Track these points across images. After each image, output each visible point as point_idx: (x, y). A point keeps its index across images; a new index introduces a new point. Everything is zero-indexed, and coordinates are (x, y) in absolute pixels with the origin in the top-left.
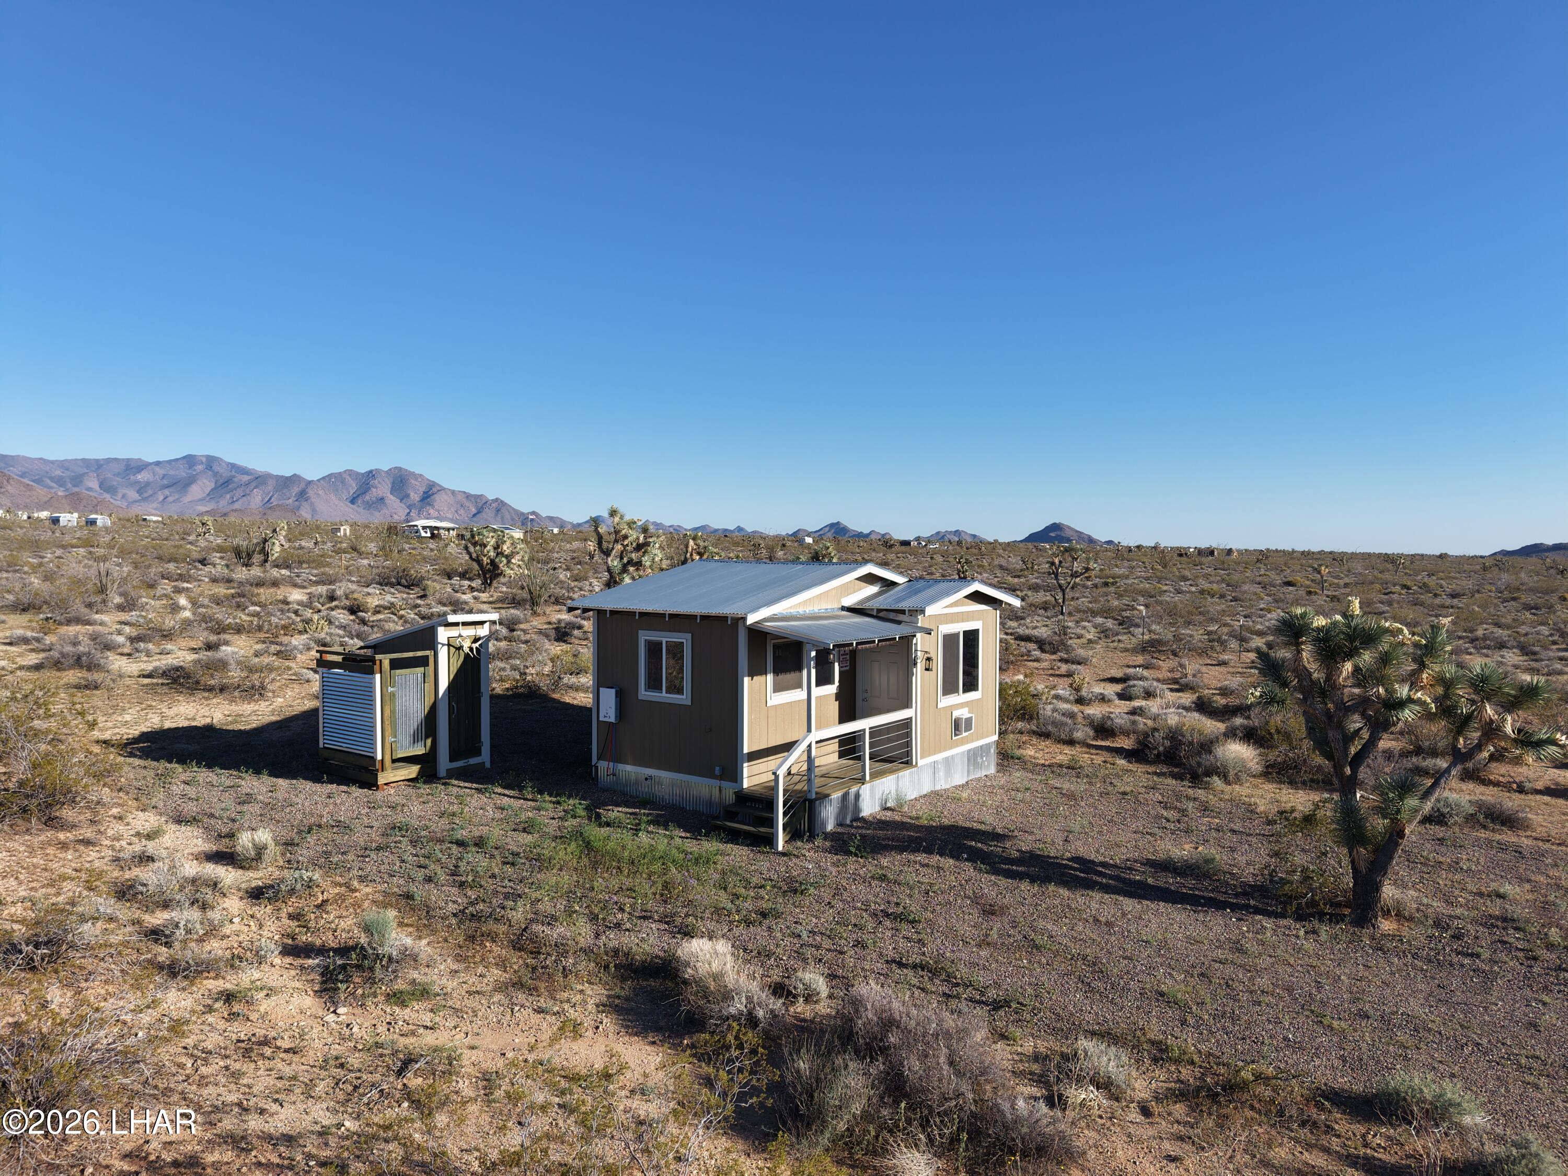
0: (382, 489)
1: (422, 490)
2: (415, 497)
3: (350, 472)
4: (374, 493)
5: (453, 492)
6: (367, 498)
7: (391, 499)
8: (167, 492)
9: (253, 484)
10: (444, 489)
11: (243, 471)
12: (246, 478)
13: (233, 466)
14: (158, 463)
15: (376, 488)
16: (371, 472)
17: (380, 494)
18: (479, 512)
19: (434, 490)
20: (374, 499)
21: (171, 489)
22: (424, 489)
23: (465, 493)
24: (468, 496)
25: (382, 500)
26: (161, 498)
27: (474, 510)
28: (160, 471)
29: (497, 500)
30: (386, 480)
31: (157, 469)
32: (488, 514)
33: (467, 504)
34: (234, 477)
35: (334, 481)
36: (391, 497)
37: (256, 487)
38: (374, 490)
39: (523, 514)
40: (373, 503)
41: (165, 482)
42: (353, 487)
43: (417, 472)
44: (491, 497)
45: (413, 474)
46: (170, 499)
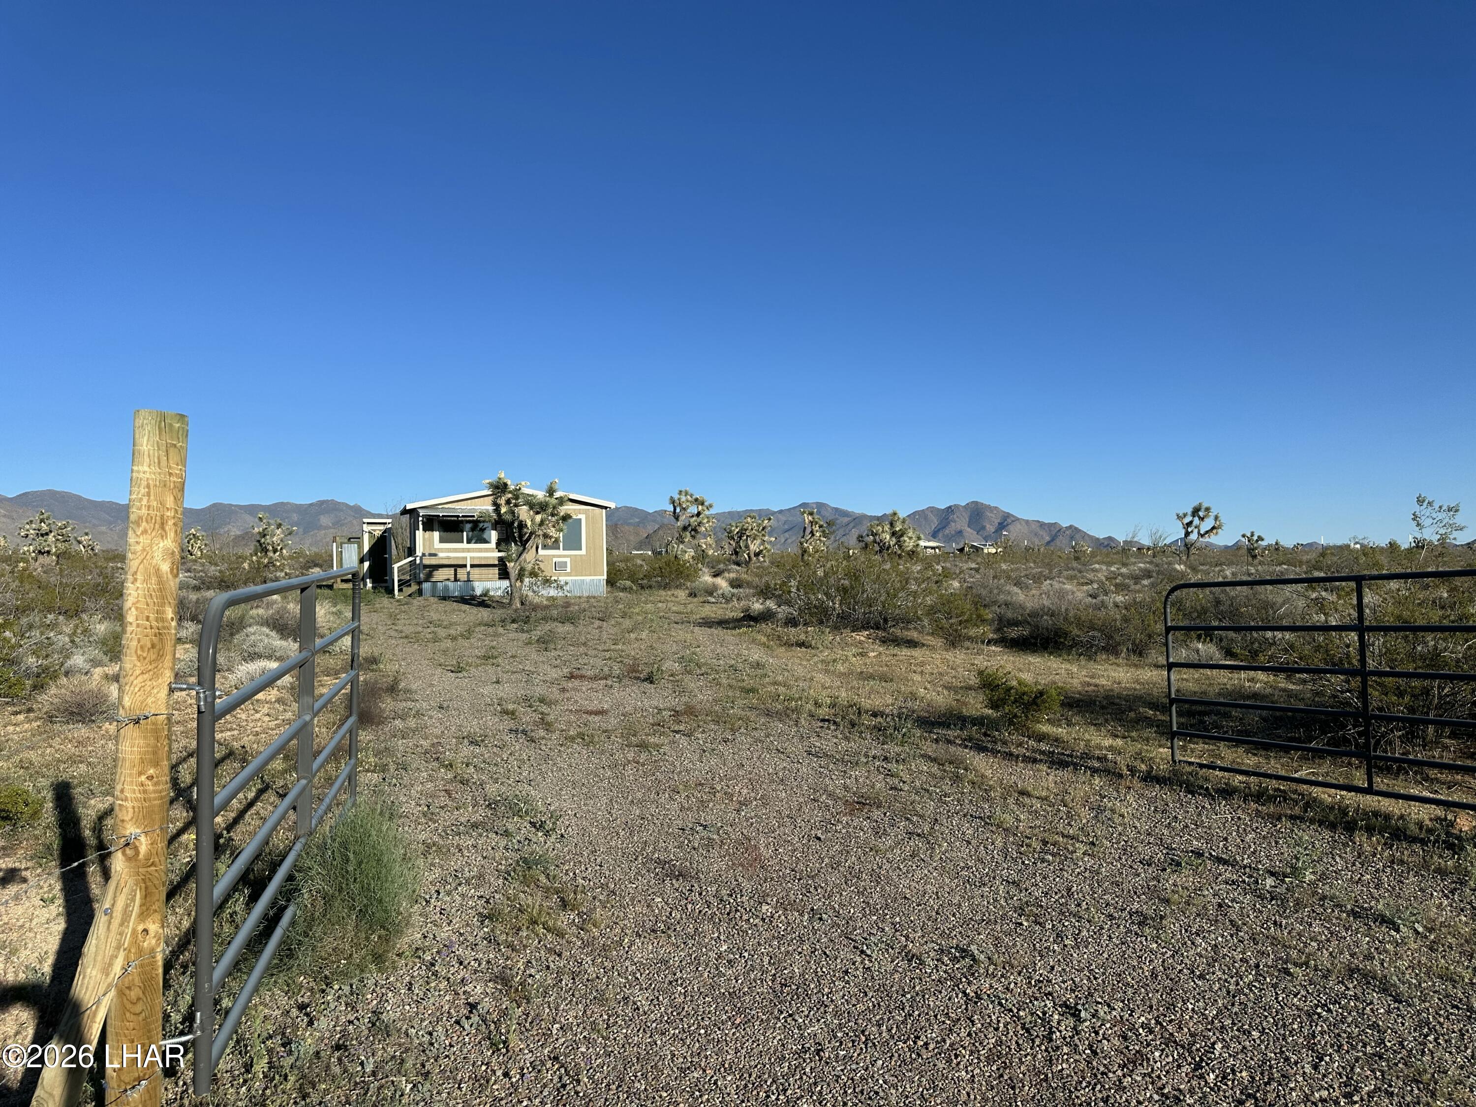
0: (961, 523)
1: (997, 522)
2: (990, 528)
3: (932, 509)
4: (953, 528)
5: (1027, 522)
6: (947, 531)
7: (969, 532)
8: (787, 535)
9: (852, 525)
10: (1018, 519)
11: (845, 514)
12: (846, 520)
13: (836, 509)
14: (781, 512)
15: (955, 522)
16: (950, 507)
17: (959, 528)
18: (1053, 540)
19: (1009, 521)
20: (953, 533)
21: (790, 533)
22: (999, 521)
23: (1038, 521)
24: (1042, 525)
25: (960, 533)
26: (783, 540)
27: (1048, 538)
28: (783, 518)
29: (1071, 527)
30: (964, 514)
31: (780, 516)
32: (1062, 541)
33: (1041, 533)
34: (837, 519)
35: (918, 517)
36: (969, 530)
37: (854, 527)
38: (953, 524)
39: (1098, 539)
40: (953, 536)
41: (786, 527)
42: (935, 523)
43: (992, 505)
44: (1065, 525)
45: (989, 507)
46: (789, 541)
